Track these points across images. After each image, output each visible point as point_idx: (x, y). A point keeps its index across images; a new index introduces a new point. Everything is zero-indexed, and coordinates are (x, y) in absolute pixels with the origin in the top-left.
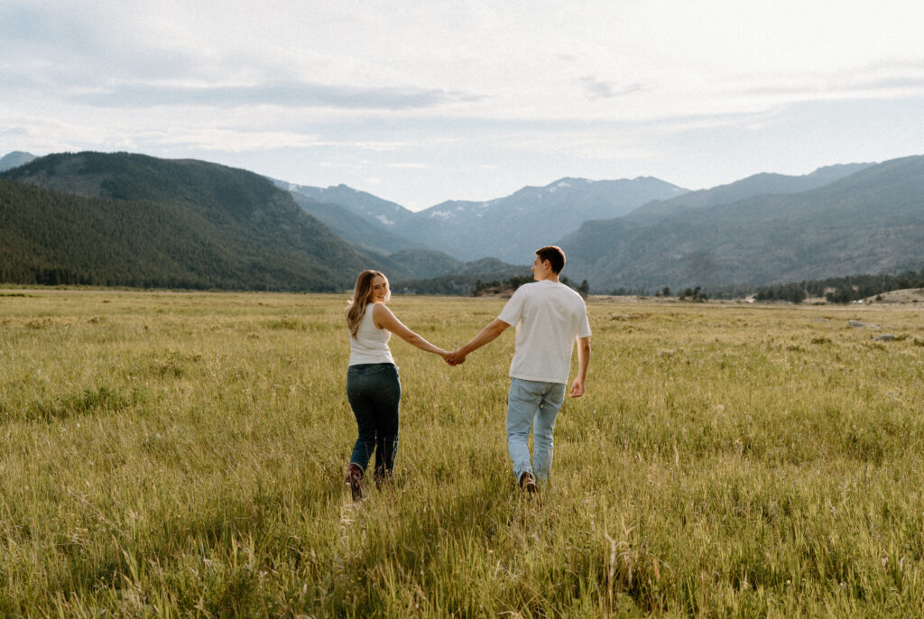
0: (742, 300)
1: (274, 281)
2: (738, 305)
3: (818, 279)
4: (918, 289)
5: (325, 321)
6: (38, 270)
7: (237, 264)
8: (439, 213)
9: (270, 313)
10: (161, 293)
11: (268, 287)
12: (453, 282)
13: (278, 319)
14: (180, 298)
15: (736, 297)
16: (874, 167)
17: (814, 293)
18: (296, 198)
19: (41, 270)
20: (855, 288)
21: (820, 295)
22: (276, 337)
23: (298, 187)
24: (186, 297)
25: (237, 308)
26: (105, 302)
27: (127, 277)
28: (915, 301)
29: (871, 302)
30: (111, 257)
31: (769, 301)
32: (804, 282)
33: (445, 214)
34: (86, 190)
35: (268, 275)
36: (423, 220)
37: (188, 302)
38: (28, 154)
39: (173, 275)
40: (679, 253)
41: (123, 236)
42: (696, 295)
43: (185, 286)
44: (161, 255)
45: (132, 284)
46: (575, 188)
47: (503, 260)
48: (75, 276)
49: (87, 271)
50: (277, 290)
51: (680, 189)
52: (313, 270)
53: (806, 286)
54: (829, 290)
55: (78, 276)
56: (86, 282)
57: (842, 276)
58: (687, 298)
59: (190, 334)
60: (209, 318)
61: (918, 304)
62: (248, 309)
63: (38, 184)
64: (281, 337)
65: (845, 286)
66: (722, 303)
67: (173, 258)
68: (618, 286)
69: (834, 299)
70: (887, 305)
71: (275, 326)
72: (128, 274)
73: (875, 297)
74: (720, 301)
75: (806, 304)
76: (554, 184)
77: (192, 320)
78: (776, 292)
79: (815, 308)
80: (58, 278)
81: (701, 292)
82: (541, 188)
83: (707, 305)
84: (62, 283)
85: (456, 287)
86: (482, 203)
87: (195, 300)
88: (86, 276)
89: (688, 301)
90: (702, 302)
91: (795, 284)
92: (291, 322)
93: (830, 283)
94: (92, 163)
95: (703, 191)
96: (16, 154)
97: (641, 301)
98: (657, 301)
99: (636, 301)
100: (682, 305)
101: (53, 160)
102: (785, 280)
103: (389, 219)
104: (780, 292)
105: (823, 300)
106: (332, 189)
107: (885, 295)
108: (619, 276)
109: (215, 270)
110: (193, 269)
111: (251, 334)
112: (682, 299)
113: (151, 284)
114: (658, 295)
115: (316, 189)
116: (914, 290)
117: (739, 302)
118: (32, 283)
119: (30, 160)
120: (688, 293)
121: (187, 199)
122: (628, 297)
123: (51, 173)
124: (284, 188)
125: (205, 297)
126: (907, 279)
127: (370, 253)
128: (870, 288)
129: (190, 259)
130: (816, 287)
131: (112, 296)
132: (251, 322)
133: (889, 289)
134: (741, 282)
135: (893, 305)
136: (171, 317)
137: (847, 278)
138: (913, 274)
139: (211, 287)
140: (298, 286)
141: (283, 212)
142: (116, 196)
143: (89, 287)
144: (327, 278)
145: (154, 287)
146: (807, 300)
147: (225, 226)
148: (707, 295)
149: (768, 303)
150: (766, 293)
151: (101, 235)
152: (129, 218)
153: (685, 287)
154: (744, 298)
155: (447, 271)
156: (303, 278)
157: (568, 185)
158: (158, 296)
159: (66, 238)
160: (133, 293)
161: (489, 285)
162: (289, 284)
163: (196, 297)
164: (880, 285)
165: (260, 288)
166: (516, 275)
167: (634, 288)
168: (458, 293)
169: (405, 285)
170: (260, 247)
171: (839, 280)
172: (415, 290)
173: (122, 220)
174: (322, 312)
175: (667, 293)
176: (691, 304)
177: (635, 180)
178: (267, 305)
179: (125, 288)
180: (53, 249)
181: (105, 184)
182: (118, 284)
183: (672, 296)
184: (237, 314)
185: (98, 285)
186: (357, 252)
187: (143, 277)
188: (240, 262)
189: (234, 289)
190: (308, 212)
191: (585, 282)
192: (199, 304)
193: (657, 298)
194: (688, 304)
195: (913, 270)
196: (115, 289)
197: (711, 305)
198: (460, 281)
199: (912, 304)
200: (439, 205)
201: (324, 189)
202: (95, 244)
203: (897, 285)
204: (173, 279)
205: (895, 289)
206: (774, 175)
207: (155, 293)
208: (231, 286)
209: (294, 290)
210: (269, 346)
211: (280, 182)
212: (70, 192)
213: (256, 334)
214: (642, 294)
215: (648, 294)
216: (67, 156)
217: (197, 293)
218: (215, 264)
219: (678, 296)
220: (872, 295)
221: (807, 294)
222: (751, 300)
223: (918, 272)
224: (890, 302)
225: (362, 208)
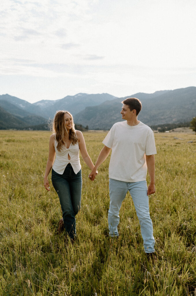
3: (156, 125)
4: (184, 128)
8: (40, 104)
16: (171, 91)
21: (156, 130)
28: (183, 131)
29: (171, 132)
32: (152, 126)
33: (42, 104)
36: (34, 106)
40: (115, 117)
46: (83, 96)
51: (115, 97)
54: (159, 128)
57: (162, 124)
65: (163, 127)
68: (97, 127)
69: (160, 131)
70: (175, 132)
76: (77, 95)
82: (72, 96)
86: (53, 101)
93: (159, 126)
95: (122, 98)
103: (23, 105)
105: (157, 131)
106: (3, 95)
107: (174, 129)
108: (97, 124)
116: (182, 128)
122: (100, 131)
126: (180, 125)
127: (16, 116)
128: (171, 127)
130: (155, 127)
133: (176, 128)
137: (164, 124)
144: (3, 125)
155: (43, 123)
157: (81, 95)
164: (173, 127)
167: (102, 128)
169: (30, 127)
171: (162, 125)
172: (33, 129)
177: (102, 94)
186: (12, 116)
191: (87, 126)
198: (47, 126)
200: (39, 101)
201: (1, 95)
203: (178, 126)
206: (143, 93)
214: (104, 130)
215: (106, 130)
220: (171, 129)
223: (183, 123)
224: (176, 132)
225: (14, 102)
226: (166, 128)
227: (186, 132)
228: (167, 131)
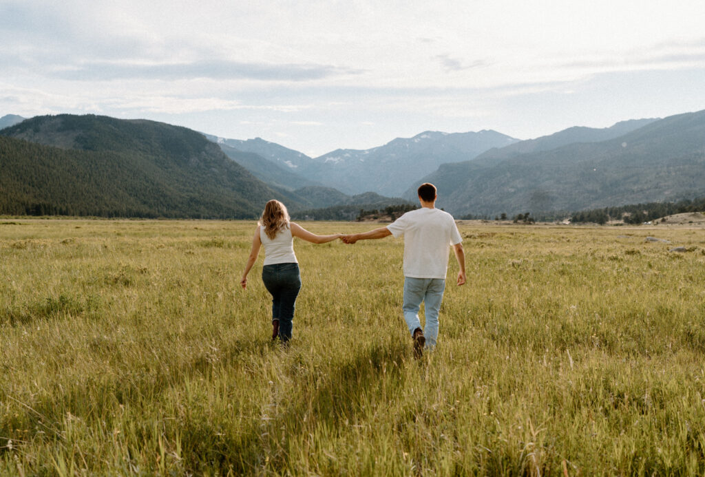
0: (561, 223)
1: (207, 211)
2: (558, 226)
3: (618, 206)
4: (693, 213)
5: (246, 240)
6: (28, 204)
7: (178, 199)
8: (332, 159)
9: (204, 235)
10: (121, 221)
11: (202, 216)
12: (342, 211)
13: (209, 239)
14: (135, 224)
15: (556, 220)
16: (660, 121)
17: (614, 216)
18: (223, 149)
19: (30, 204)
20: (645, 213)
21: (619, 218)
22: (207, 253)
23: (224, 139)
24: (139, 224)
25: (178, 232)
26: (77, 228)
27: (96, 209)
28: (691, 222)
29: (657, 223)
30: (82, 194)
31: (581, 223)
32: (607, 208)
33: (336, 160)
34: (62, 143)
35: (202, 207)
36: (319, 164)
37: (141, 227)
38: (18, 116)
39: (130, 207)
40: (512, 187)
41: (92, 178)
42: (526, 219)
43: (139, 215)
44: (121, 192)
45: (99, 214)
46: (434, 139)
47: (379, 194)
48: (55, 208)
49: (64, 204)
50: (209, 218)
51: (512, 138)
52: (237, 202)
53: (608, 212)
54: (626, 214)
55: (58, 208)
56: (64, 213)
57: (636, 203)
58: (519, 221)
59: (140, 251)
60: (155, 239)
61: (693, 224)
62: (186, 232)
63: (26, 139)
64: (211, 254)
65: (638, 211)
66: (546, 224)
67: (130, 195)
68: (467, 213)
69: (629, 221)
70: (669, 225)
71: (207, 245)
72: (96, 207)
73: (661, 219)
74: (544, 223)
75: (609, 225)
76: (418, 136)
77: (142, 241)
78: (586, 216)
79: (616, 227)
80: (42, 210)
81: (530, 216)
82: (409, 139)
83: (534, 226)
84: (45, 214)
85: (345, 214)
86: (363, 151)
87: (145, 226)
88: (64, 209)
89: (520, 224)
90: (530, 224)
91: (600, 210)
92: (219, 242)
93: (626, 209)
94: (67, 122)
95: (530, 140)
96: (9, 117)
97: (485, 224)
98: (497, 224)
99: (480, 224)
100: (516, 226)
101: (38, 120)
102: (592, 207)
103: (293, 163)
104: (589, 216)
105: (622, 222)
106: (250, 141)
107: (668, 218)
108: (468, 205)
109: (161, 203)
110: (145, 203)
111: (188, 251)
112: (515, 222)
113: (114, 214)
114: (497, 219)
115: (238, 142)
116: (690, 214)
117: (558, 224)
118: (23, 214)
119: (20, 121)
120: (520, 217)
121: (140, 150)
122: (475, 221)
123: (37, 131)
124: (214, 141)
125: (154, 224)
126: (684, 205)
128: (656, 213)
129: (143, 195)
130: (616, 212)
131: (83, 223)
132: (188, 242)
133: (671, 213)
134: (560, 209)
135: (674, 225)
136: (126, 239)
137: (640, 205)
138: (689, 202)
139: (159, 216)
140: (225, 215)
141: (213, 159)
142: (86, 148)
143: (67, 217)
144: (247, 209)
145: (116, 216)
146: (610, 222)
147: (170, 170)
148: (534, 218)
149: (580, 225)
150: (578, 217)
151: (75, 178)
152: (96, 165)
153: (517, 213)
154: (562, 221)
155: (337, 203)
156: (229, 209)
157: (429, 137)
158: (118, 223)
159: (48, 180)
160: (99, 221)
161: (369, 213)
162: (218, 213)
163: (147, 224)
164: (664, 211)
165: (197, 217)
166: (390, 205)
167: (479, 214)
168: (346, 219)
169: (306, 213)
170: (195, 185)
171: (634, 206)
172: (314, 217)
173: (91, 166)
174: (243, 234)
175: (504, 217)
176: (523, 226)
177: (479, 133)
178: (201, 229)
179: (94, 217)
180: (39, 188)
181: (77, 139)
182: (88, 215)
183: (508, 220)
184: (177, 236)
185: (73, 215)
187: (108, 209)
188: (180, 197)
189: (177, 217)
190: (232, 158)
192: (150, 228)
193: (496, 222)
194: (520, 226)
195: (689, 199)
196: (86, 218)
197: (537, 226)
198: (348, 211)
199: (688, 225)
200: (331, 153)
201: (243, 141)
202: (70, 184)
203: (677, 210)
204: (130, 210)
205: (675, 213)
206: (584, 129)
207: (116, 221)
208: (174, 216)
209: (222, 218)
210: (201, 260)
211: (211, 136)
212: (51, 145)
213: (191, 251)
214: (485, 218)
215: (489, 219)
216: (49, 117)
217: (148, 221)
218: (162, 199)
219: (512, 220)
220: (658, 218)
221: (610, 218)
222: (567, 222)
223: (693, 200)
224: (672, 223)
225: (273, 155)
227: (699, 223)
228: (648, 221)
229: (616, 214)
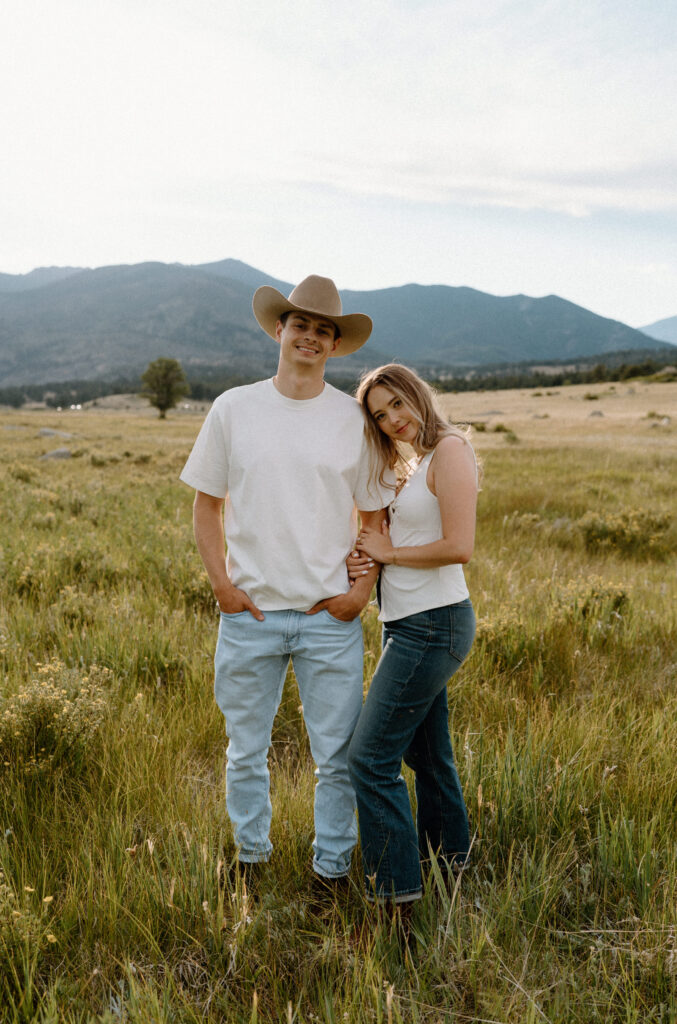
3: (38, 384)
4: (130, 396)
16: (87, 272)
17: (34, 397)
21: (40, 400)
28: (128, 407)
29: (88, 408)
32: (24, 386)
53: (26, 391)
54: (50, 395)
57: (61, 380)
65: (64, 391)
69: (52, 404)
70: (102, 411)
73: (92, 402)
75: (26, 409)
79: (36, 412)
91: (15, 389)
93: (50, 387)
102: (4, 383)
105: (43, 405)
107: (100, 401)
116: (126, 396)
126: (120, 385)
128: (87, 393)
133: (104, 394)
135: (108, 411)
137: (66, 383)
138: (125, 380)
146: (27, 406)
164: (95, 391)
171: (59, 385)
195: (126, 377)
199: (125, 410)
203: (111, 391)
205: (110, 395)
220: (89, 400)
221: (27, 399)
224: (106, 407)
226: (74, 393)
227: (135, 409)
228: (76, 404)
229: (36, 394)
